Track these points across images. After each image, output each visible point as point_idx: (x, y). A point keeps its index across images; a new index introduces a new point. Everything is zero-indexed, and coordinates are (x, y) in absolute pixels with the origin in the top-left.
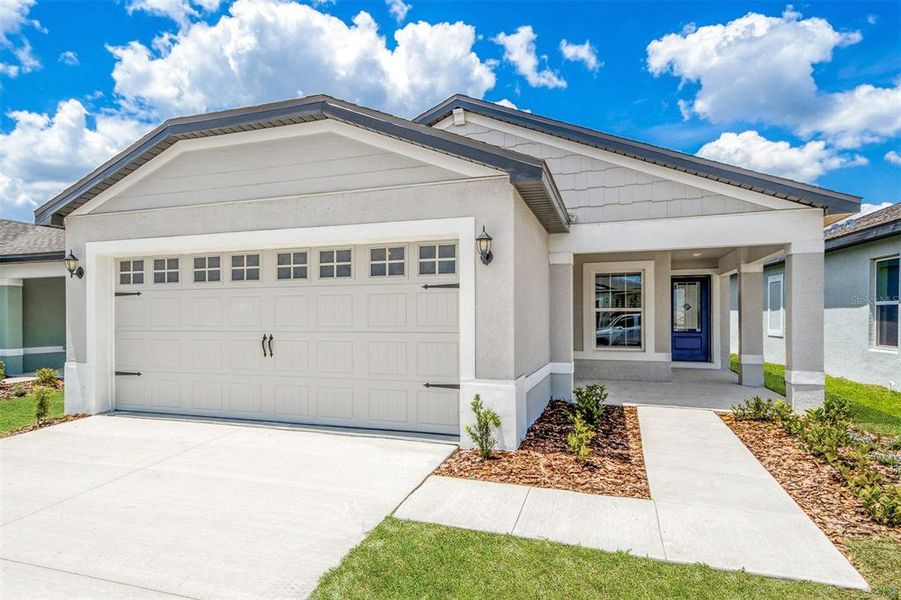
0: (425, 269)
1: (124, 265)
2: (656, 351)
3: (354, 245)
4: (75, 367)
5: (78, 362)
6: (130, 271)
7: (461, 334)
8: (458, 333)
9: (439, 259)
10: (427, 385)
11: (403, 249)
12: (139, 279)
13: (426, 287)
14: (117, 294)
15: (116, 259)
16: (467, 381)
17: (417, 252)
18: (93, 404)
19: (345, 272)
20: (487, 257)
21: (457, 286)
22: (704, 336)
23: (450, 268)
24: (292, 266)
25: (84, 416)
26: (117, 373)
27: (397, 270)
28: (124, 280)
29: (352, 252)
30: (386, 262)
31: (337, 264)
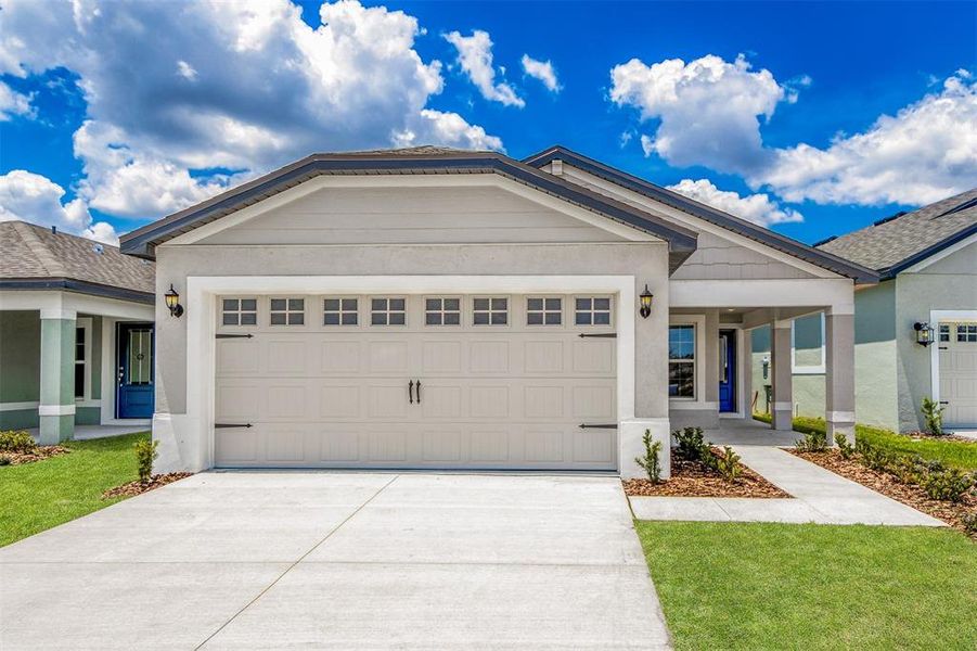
0: (582, 320)
1: (229, 304)
2: (707, 400)
3: (511, 295)
4: (169, 419)
5: (171, 413)
6: (237, 312)
7: (619, 379)
8: (616, 378)
9: (595, 312)
10: (583, 426)
11: (560, 300)
12: (251, 320)
13: (582, 336)
14: (218, 336)
15: (218, 297)
16: (627, 420)
17: (573, 304)
18: (196, 461)
19: (501, 320)
20: (646, 312)
21: (614, 336)
22: (729, 386)
23: (604, 319)
24: (441, 311)
25: (184, 475)
26: (217, 426)
27: (555, 320)
28: (228, 320)
29: (509, 301)
30: (544, 311)
31: (492, 311)
